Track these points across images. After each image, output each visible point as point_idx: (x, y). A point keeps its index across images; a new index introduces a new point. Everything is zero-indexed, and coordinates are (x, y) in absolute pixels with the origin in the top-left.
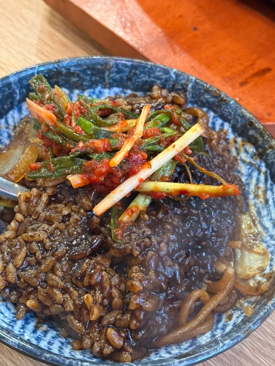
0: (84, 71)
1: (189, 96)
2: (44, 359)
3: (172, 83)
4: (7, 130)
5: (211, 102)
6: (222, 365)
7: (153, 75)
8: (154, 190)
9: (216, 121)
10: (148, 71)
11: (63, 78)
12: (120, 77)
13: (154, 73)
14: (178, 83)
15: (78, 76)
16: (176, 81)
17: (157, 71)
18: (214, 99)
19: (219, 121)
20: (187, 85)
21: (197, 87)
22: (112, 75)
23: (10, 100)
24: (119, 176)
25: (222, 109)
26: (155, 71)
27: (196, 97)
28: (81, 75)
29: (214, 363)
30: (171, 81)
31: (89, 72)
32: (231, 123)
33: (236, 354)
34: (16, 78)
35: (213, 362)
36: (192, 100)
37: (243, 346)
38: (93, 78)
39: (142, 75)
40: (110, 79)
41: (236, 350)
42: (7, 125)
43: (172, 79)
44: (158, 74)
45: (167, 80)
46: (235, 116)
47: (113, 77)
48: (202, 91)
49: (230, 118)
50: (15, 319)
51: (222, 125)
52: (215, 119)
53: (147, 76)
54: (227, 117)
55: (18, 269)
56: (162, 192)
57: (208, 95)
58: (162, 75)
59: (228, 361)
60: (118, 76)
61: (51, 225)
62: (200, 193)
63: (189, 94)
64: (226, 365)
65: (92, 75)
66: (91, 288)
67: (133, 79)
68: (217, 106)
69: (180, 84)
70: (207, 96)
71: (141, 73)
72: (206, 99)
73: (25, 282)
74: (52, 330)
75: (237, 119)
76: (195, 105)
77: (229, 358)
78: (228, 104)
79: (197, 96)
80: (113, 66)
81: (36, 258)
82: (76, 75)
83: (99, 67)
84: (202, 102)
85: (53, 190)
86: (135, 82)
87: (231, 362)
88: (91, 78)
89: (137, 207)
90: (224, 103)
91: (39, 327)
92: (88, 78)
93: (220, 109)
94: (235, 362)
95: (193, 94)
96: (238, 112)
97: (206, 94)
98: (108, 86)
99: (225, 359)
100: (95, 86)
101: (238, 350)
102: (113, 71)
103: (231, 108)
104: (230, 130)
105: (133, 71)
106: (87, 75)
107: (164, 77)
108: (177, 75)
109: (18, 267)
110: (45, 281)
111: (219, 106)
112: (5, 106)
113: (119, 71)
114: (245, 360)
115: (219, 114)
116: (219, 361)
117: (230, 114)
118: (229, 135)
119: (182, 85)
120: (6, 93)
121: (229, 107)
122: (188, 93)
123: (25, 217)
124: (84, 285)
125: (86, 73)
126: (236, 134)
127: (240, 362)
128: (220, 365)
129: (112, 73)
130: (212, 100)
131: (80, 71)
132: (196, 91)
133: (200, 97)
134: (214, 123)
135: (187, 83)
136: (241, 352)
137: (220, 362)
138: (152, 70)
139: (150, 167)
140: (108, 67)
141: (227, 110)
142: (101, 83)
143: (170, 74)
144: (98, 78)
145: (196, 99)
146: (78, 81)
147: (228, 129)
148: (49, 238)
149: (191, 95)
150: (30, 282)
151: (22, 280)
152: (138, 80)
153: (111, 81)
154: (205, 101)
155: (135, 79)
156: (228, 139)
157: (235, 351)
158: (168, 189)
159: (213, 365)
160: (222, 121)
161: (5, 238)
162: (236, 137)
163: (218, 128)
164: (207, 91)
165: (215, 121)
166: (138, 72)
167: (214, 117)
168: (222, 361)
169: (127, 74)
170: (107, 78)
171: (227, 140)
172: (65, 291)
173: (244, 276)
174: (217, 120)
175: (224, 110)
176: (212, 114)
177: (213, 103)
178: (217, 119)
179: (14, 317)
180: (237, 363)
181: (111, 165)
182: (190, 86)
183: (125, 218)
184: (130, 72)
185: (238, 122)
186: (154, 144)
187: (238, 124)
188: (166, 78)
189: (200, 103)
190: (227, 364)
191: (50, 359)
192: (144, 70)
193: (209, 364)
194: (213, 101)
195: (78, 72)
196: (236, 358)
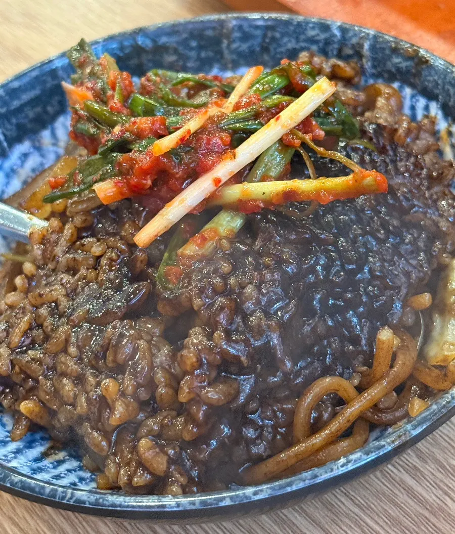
0: (185, 43)
1: (368, 65)
2: (9, 485)
3: (336, 46)
4: (55, 148)
5: (404, 68)
6: (399, 532)
7: (302, 37)
8: (242, 198)
9: (416, 103)
10: (294, 31)
11: (150, 57)
12: (249, 48)
13: (303, 33)
14: (346, 45)
15: (176, 51)
16: (343, 42)
17: (308, 28)
18: (408, 63)
19: (422, 102)
20: (362, 46)
21: (378, 46)
22: (234, 46)
23: (57, 98)
24: (178, 176)
25: (422, 79)
26: (306, 29)
27: (379, 65)
28: (181, 49)
29: (384, 529)
30: (334, 43)
31: (194, 44)
32: (440, 100)
33: (431, 512)
34: (65, 61)
35: (381, 526)
36: (374, 71)
37: (447, 498)
38: (203, 54)
39: (285, 40)
40: (232, 52)
41: (430, 506)
42: (53, 141)
43: (335, 40)
44: (311, 33)
45: (327, 42)
46: (443, 88)
47: (236, 49)
48: (387, 52)
49: (436, 91)
50: (8, 439)
51: (427, 108)
52: (414, 100)
53: (293, 41)
54: (432, 92)
55: (13, 351)
56: (255, 200)
57: (398, 57)
58: (318, 35)
59: (411, 525)
60: (244, 47)
61: (74, 275)
62: (318, 192)
63: (367, 62)
64: (407, 532)
65: (200, 48)
66: (118, 370)
67: (272, 48)
68: (414, 75)
69: (350, 46)
70: (396, 60)
71: (283, 35)
72: (395, 65)
73: (22, 371)
74: (73, 459)
75: (448, 90)
76: (380, 81)
77: (416, 519)
78: (431, 67)
79: (380, 62)
80: (233, 29)
81: (43, 331)
82: (171, 51)
83: (210, 33)
84: (389, 72)
85: (84, 218)
86: (276, 53)
87: (419, 527)
88: (199, 55)
89: (216, 232)
90: (424, 66)
91: (51, 454)
92: (193, 54)
93: (420, 80)
94: (427, 528)
95: (374, 59)
96: (447, 78)
97: (394, 56)
98: (230, 66)
99: (407, 521)
100: (207, 67)
101: (436, 505)
102: (236, 37)
103: (436, 72)
104: (440, 115)
105: (270, 34)
106: (192, 49)
107: (323, 36)
108: (343, 30)
109: (12, 346)
110: (53, 368)
111: (418, 74)
112: (50, 109)
113: (246, 37)
114: (447, 525)
115: (419, 88)
116: (393, 525)
117: (437, 84)
118: (438, 124)
119: (353, 47)
120: (49, 85)
121: (433, 72)
122: (364, 60)
123: (38, 267)
124: (107, 366)
125: (188, 45)
126: (450, 119)
127: (435, 527)
128: (395, 532)
129: (234, 41)
130: (404, 65)
131: (178, 43)
132: (376, 53)
133: (385, 64)
134: (413, 108)
135: (361, 41)
136: (441, 509)
137: (395, 527)
138: (300, 27)
139: (233, 157)
140: (225, 31)
141: (431, 79)
142: (218, 61)
143: (331, 31)
144: (211, 54)
145: (379, 69)
146: (177, 61)
147: (437, 114)
148: (67, 295)
149: (369, 64)
150: (28, 372)
151: (17, 368)
152: (279, 50)
153: (234, 57)
154: (393, 70)
155: (275, 49)
156: (438, 132)
157: (428, 507)
158: (264, 193)
159: (381, 531)
160: (426, 100)
161: (6, 304)
162: (450, 126)
163: (420, 114)
164: (395, 51)
165: (414, 104)
166: (277, 35)
167: (413, 96)
168: (401, 524)
169: (259, 40)
170: (226, 52)
171: (435, 134)
172: (79, 380)
173: (439, 359)
174: (417, 101)
175: (425, 80)
176: (408, 91)
177: (408, 71)
178: (417, 98)
179: (7, 437)
180: (431, 529)
181: (155, 153)
182: (366, 46)
183: (191, 249)
184: (265, 36)
185: (449, 95)
186: (246, 119)
187: (450, 101)
188: (326, 39)
189: (386, 75)
190: (409, 531)
191: (20, 485)
192: (288, 30)
193: (371, 528)
194: (407, 67)
195: (175, 45)
196: (430, 521)
